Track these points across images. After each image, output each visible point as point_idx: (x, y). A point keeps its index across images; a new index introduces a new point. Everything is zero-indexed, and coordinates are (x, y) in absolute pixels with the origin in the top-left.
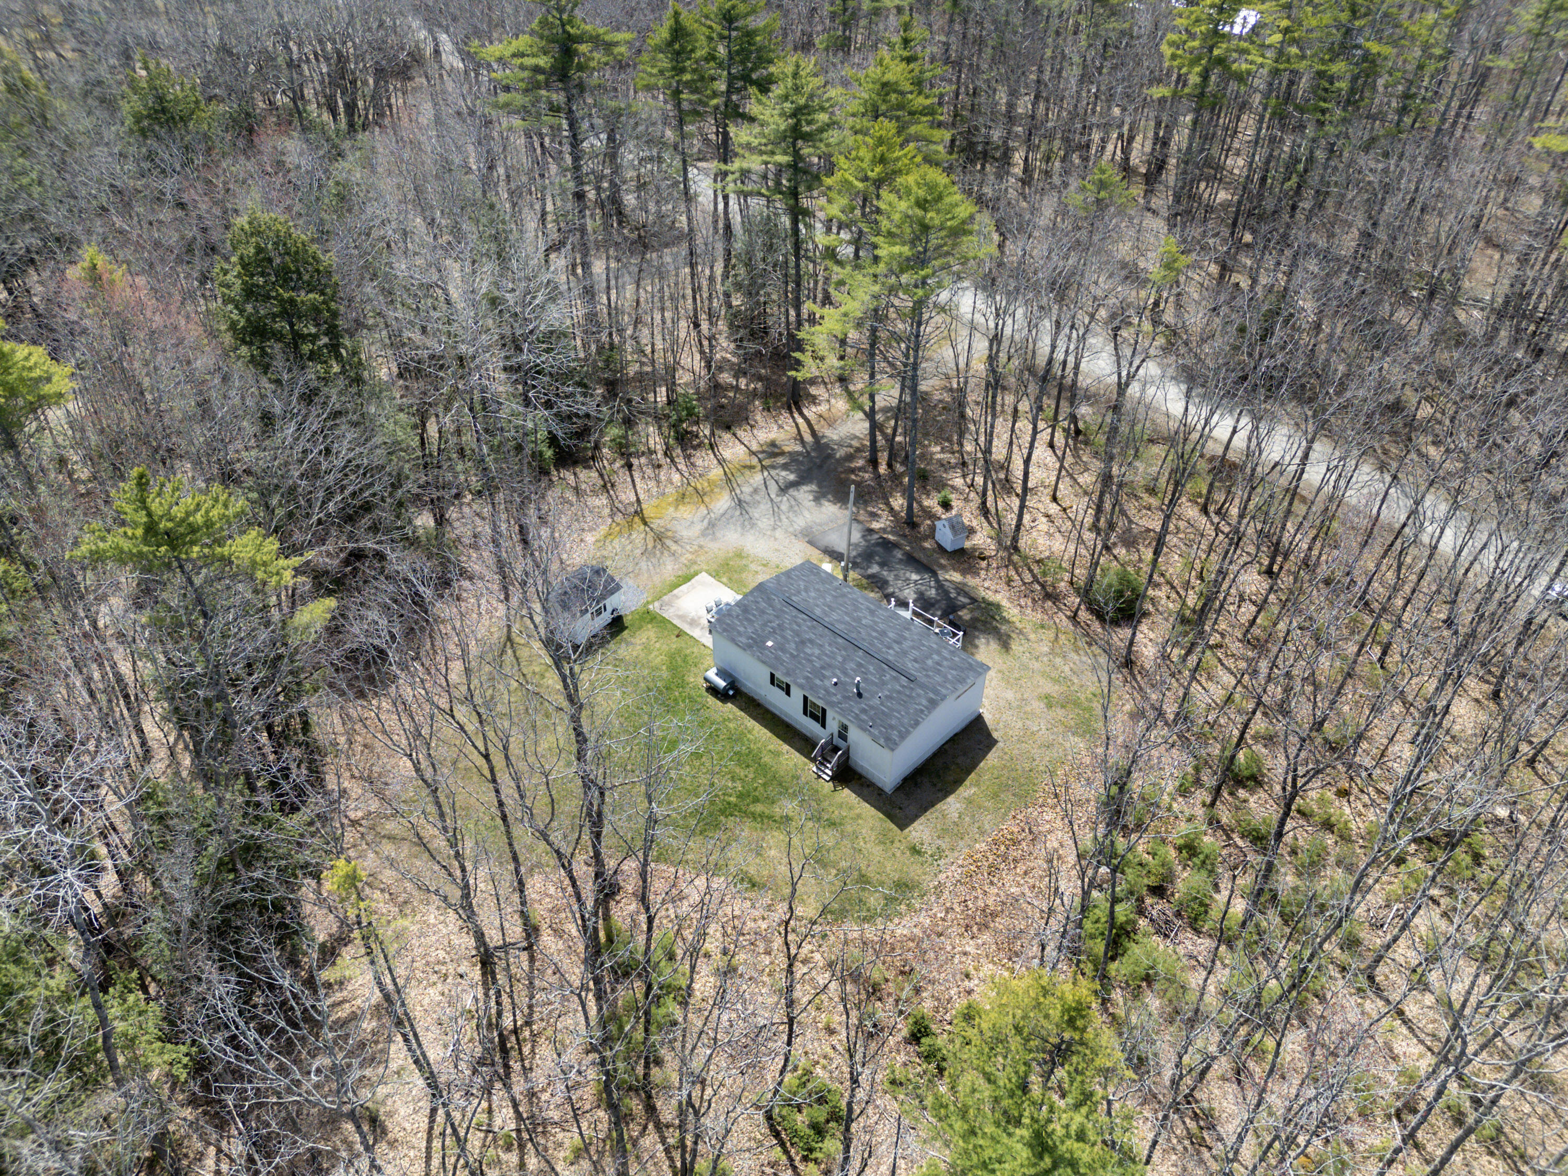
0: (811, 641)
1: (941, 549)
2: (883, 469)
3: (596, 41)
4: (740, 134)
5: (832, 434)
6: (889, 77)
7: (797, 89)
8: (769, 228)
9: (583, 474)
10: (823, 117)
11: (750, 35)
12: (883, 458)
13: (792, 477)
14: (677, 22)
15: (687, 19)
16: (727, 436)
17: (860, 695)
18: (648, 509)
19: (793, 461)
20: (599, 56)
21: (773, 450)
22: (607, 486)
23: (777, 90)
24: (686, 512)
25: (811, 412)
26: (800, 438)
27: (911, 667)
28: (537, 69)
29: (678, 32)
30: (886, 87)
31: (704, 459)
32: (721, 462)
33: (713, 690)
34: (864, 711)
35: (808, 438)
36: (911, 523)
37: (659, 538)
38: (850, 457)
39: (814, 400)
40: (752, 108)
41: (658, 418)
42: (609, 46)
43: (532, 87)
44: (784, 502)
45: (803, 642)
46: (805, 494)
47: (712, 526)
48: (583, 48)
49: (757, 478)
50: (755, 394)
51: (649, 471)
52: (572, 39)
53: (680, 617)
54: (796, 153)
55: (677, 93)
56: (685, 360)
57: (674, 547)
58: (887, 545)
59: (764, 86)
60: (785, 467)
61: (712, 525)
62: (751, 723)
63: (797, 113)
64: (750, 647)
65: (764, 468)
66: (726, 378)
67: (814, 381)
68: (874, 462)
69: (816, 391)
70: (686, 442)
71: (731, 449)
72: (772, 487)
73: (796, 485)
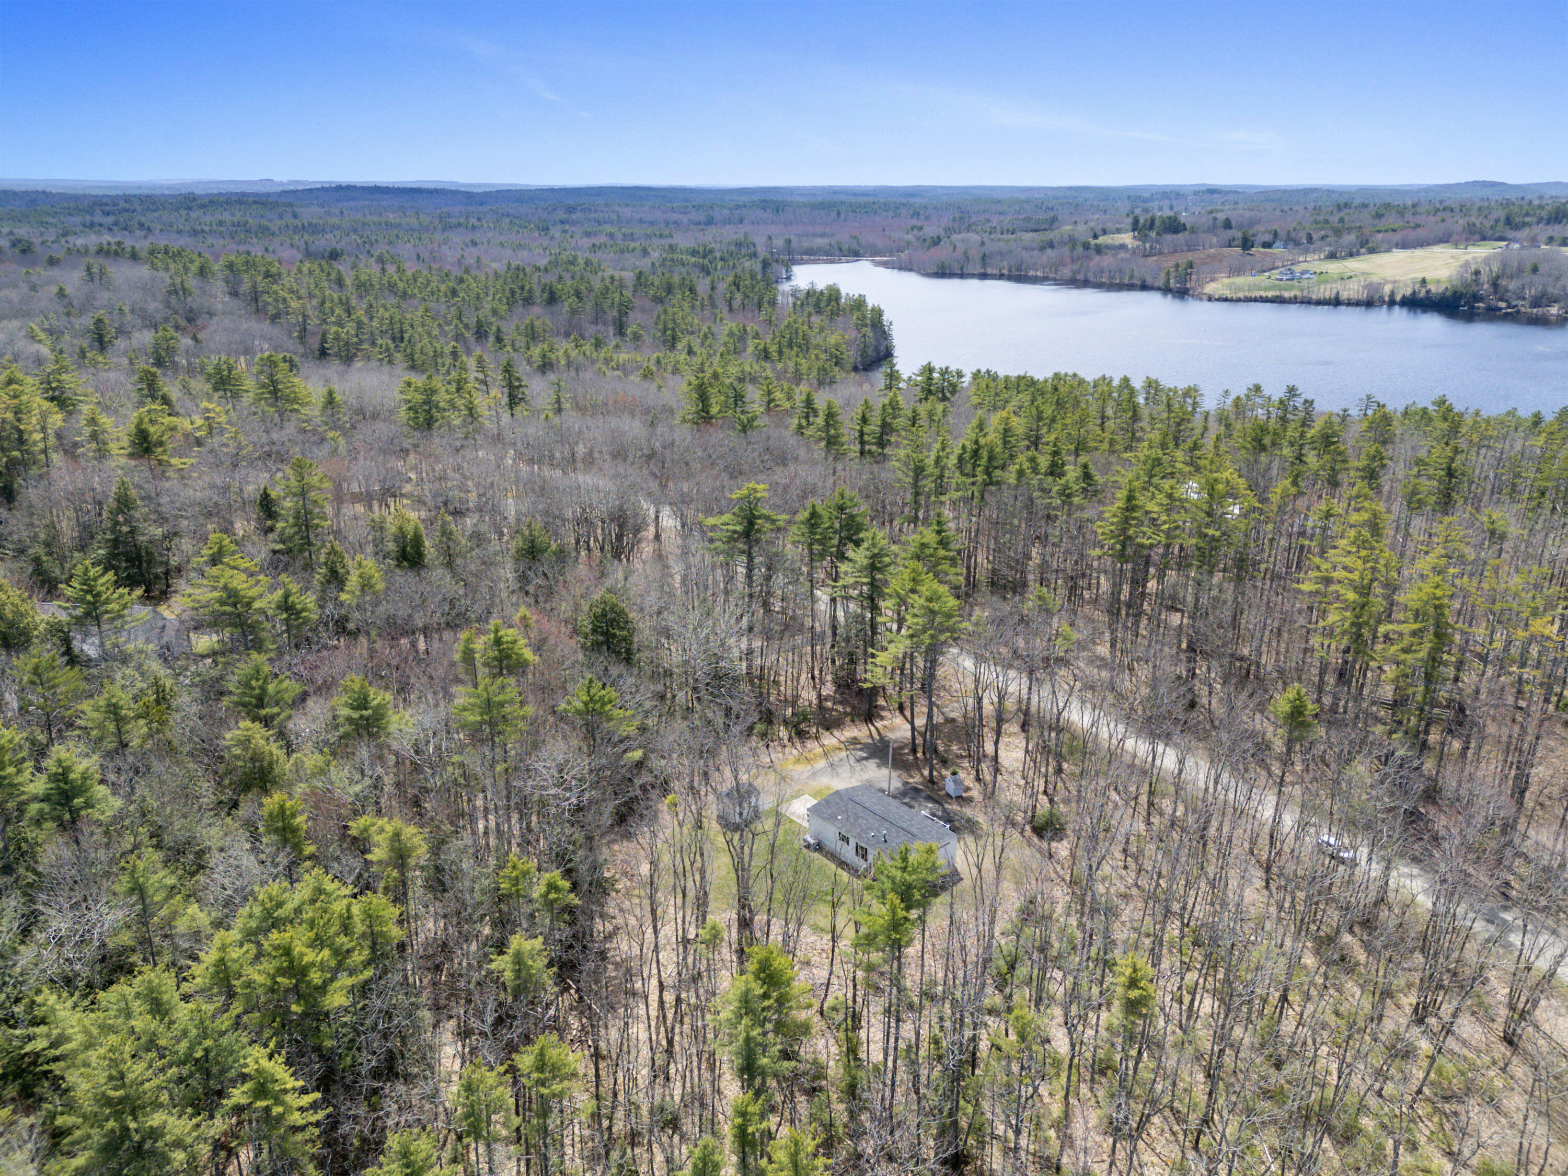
0: (863, 818)
1: (948, 795)
2: (920, 755)
3: (767, 518)
4: (843, 567)
5: (891, 736)
6: (925, 540)
7: (874, 545)
8: (859, 619)
10: (887, 560)
11: (852, 517)
12: (920, 750)
13: (864, 755)
14: (813, 510)
15: (819, 508)
16: (827, 733)
17: (885, 841)
18: (777, 765)
19: (866, 747)
20: (768, 525)
21: (854, 741)
22: (754, 754)
23: (865, 545)
24: (799, 768)
25: (879, 724)
26: (871, 736)
27: (914, 830)
28: (735, 532)
29: (814, 514)
30: (923, 546)
31: (810, 744)
32: (822, 746)
33: (808, 846)
35: (876, 737)
36: (931, 781)
37: (784, 778)
38: (900, 747)
39: (882, 718)
40: (850, 554)
41: (786, 723)
42: (773, 521)
43: (731, 540)
44: (858, 767)
45: (859, 818)
46: (872, 764)
47: (814, 774)
48: (760, 522)
49: (844, 754)
50: (846, 714)
51: (779, 748)
52: (755, 517)
53: (792, 814)
54: (873, 579)
55: (811, 545)
56: (804, 694)
57: (791, 782)
58: (916, 790)
59: (857, 543)
60: (860, 750)
62: (825, 861)
63: (874, 556)
64: (829, 819)
65: (847, 749)
66: (829, 704)
67: (883, 708)
68: (914, 751)
69: (883, 713)
70: (801, 735)
71: (829, 740)
72: (852, 759)
73: (866, 759)
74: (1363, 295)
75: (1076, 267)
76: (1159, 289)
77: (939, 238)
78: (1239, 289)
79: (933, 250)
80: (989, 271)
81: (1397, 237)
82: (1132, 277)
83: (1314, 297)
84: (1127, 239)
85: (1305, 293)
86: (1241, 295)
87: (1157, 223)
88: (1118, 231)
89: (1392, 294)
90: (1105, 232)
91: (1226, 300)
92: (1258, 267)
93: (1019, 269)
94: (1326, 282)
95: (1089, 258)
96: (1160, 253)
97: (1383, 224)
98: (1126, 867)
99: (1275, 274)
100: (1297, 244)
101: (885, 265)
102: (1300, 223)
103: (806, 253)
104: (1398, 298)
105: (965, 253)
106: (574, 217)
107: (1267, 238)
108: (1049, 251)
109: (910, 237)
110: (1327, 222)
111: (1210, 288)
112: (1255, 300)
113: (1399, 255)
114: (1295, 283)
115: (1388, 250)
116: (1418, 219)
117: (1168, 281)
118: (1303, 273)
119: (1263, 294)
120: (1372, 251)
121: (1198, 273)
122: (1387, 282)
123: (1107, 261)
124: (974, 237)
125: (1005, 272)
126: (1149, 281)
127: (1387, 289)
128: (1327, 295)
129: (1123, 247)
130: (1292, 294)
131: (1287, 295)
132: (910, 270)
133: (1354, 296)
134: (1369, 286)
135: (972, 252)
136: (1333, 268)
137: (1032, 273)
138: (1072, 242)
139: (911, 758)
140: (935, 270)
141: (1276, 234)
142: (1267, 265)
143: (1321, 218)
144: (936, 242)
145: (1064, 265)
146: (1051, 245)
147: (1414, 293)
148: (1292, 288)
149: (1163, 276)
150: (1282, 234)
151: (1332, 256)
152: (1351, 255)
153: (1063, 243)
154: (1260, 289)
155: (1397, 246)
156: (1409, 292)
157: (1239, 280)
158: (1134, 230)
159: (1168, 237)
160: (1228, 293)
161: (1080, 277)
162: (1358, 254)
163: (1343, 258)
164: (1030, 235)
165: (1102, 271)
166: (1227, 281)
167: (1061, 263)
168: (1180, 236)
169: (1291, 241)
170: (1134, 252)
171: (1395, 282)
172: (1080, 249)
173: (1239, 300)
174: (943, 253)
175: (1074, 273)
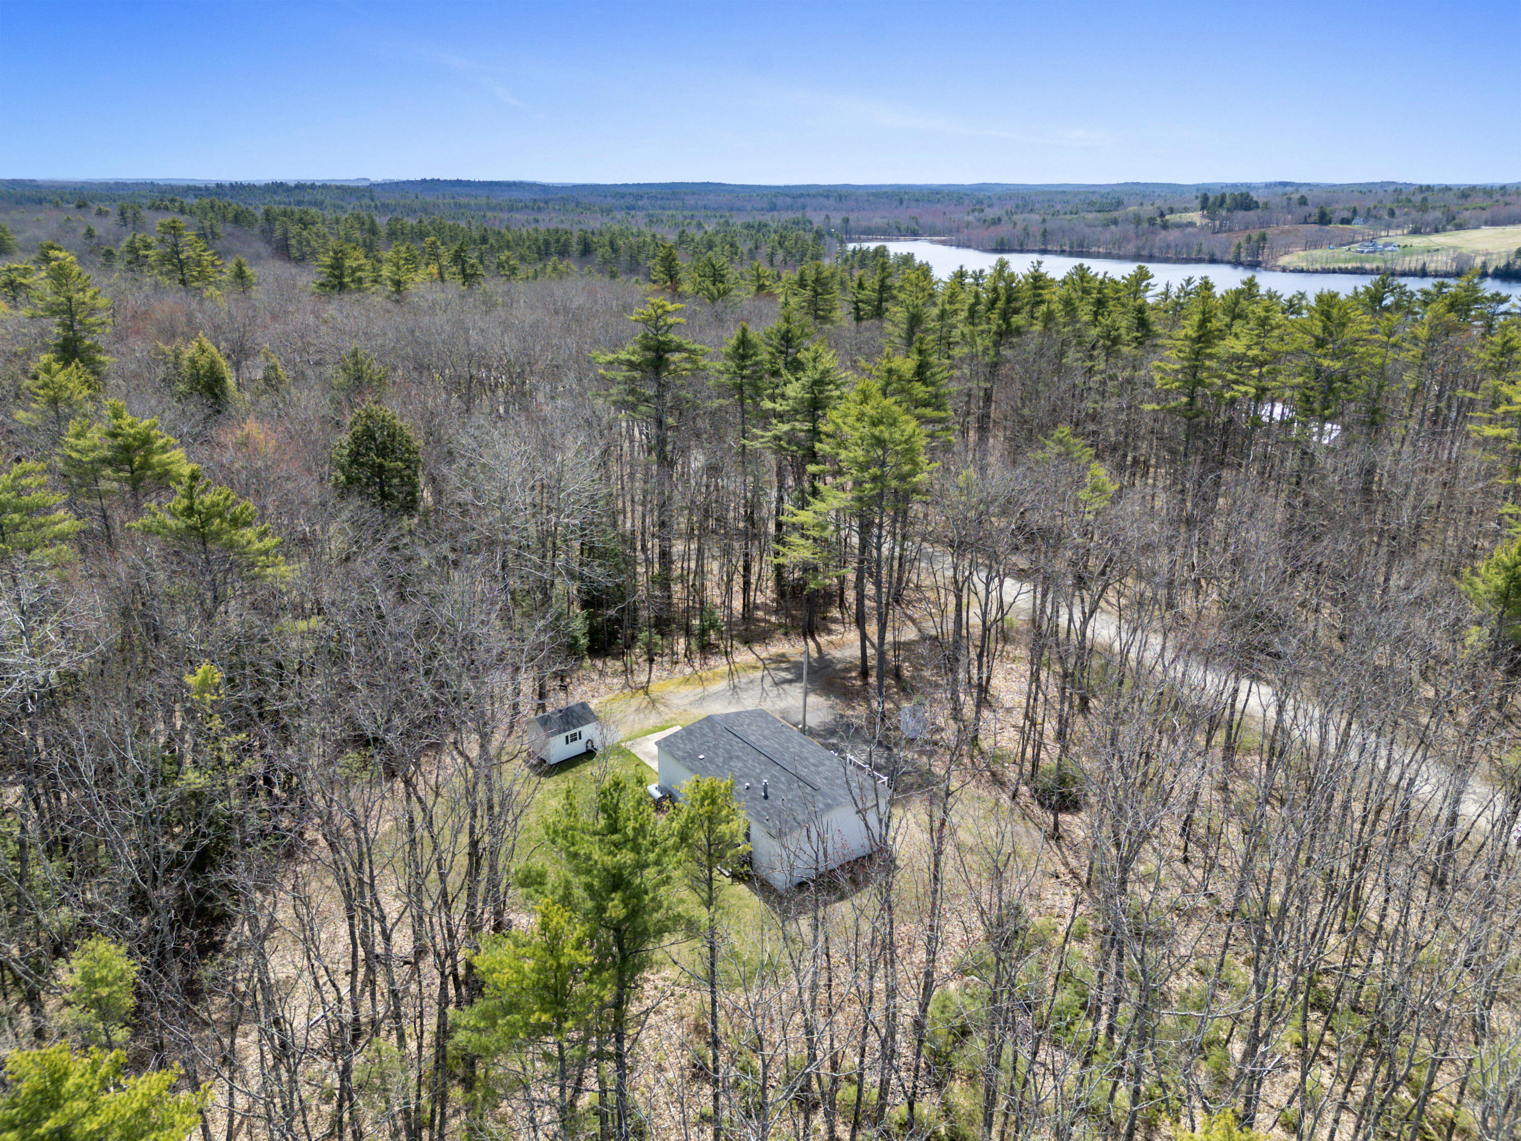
0: (738, 758)
2: (872, 680)
5: (837, 654)
9: (610, 662)
12: (873, 674)
13: (789, 677)
14: (744, 335)
15: (754, 335)
16: (743, 649)
17: (766, 797)
18: (654, 686)
19: (793, 667)
21: (781, 658)
22: (628, 671)
24: (685, 690)
25: (823, 639)
26: (807, 653)
27: (818, 781)
31: (714, 660)
32: (731, 663)
34: (764, 809)
35: (814, 654)
36: (882, 716)
37: (653, 702)
38: (847, 670)
39: (830, 632)
41: (688, 632)
44: (773, 692)
45: (731, 758)
46: (796, 688)
47: (705, 700)
48: (676, 357)
49: (758, 674)
50: (780, 626)
51: (667, 666)
53: (645, 753)
57: (662, 708)
60: (787, 670)
61: (703, 698)
64: (684, 758)
65: (765, 668)
66: (760, 614)
67: (835, 621)
68: (864, 673)
69: (834, 627)
70: (707, 649)
71: (743, 656)
72: (768, 681)
73: (790, 682)
74: (1452, 267)
75: (1140, 243)
76: (1229, 262)
77: (1000, 219)
78: (1315, 261)
79: (992, 228)
80: (1049, 248)
81: (1486, 214)
82: (1199, 251)
83: (1398, 268)
84: (1196, 217)
85: (1389, 265)
86: (1318, 266)
87: (1228, 200)
88: (1186, 210)
89: (1484, 265)
90: (1172, 211)
91: (1302, 271)
92: (1338, 240)
93: (1081, 245)
94: (1412, 254)
95: (1155, 233)
96: (1230, 230)
97: (1469, 203)
98: (1186, 860)
99: (1356, 247)
100: (1378, 218)
101: (943, 243)
102: (1381, 202)
103: (863, 233)
104: (1490, 270)
105: (1025, 229)
106: (640, 203)
107: (1347, 215)
108: (1113, 227)
109: (970, 218)
110: (1409, 201)
111: (1284, 261)
112: (1334, 271)
113: (1487, 232)
114: (1378, 255)
115: (1477, 227)
116: (1508, 199)
117: (1239, 254)
118: (1386, 245)
119: (1343, 266)
120: (1460, 227)
121: (1271, 248)
122: (1477, 253)
123: (1173, 236)
124: (1035, 217)
125: (1067, 248)
126: (1218, 255)
127: (1478, 261)
128: (1413, 266)
129: (1191, 224)
130: (1374, 266)
131: (1368, 266)
132: (969, 247)
133: (1442, 268)
134: (1458, 258)
135: (1031, 230)
136: (1418, 242)
137: (1094, 249)
138: (1138, 220)
139: (859, 683)
140: (994, 245)
141: (1355, 212)
142: (1347, 238)
143: (1403, 197)
144: (997, 221)
145: (1128, 241)
146: (1115, 222)
147: (1508, 265)
148: (1373, 260)
149: (1233, 249)
150: (1362, 211)
151: (1416, 232)
152: (1437, 231)
153: (1126, 220)
154: (1338, 261)
155: (1486, 223)
156: (1502, 263)
157: (1317, 253)
158: (1203, 208)
159: (1240, 214)
160: (1304, 265)
161: (1145, 253)
162: (1444, 230)
163: (1429, 234)
164: (1094, 214)
165: (1168, 247)
166: (1302, 253)
167: (1125, 239)
168: (1252, 213)
169: (1370, 216)
170: (1202, 228)
171: (1487, 254)
172: (1146, 225)
173: (1316, 272)
174: (1004, 231)
175: (1139, 249)
